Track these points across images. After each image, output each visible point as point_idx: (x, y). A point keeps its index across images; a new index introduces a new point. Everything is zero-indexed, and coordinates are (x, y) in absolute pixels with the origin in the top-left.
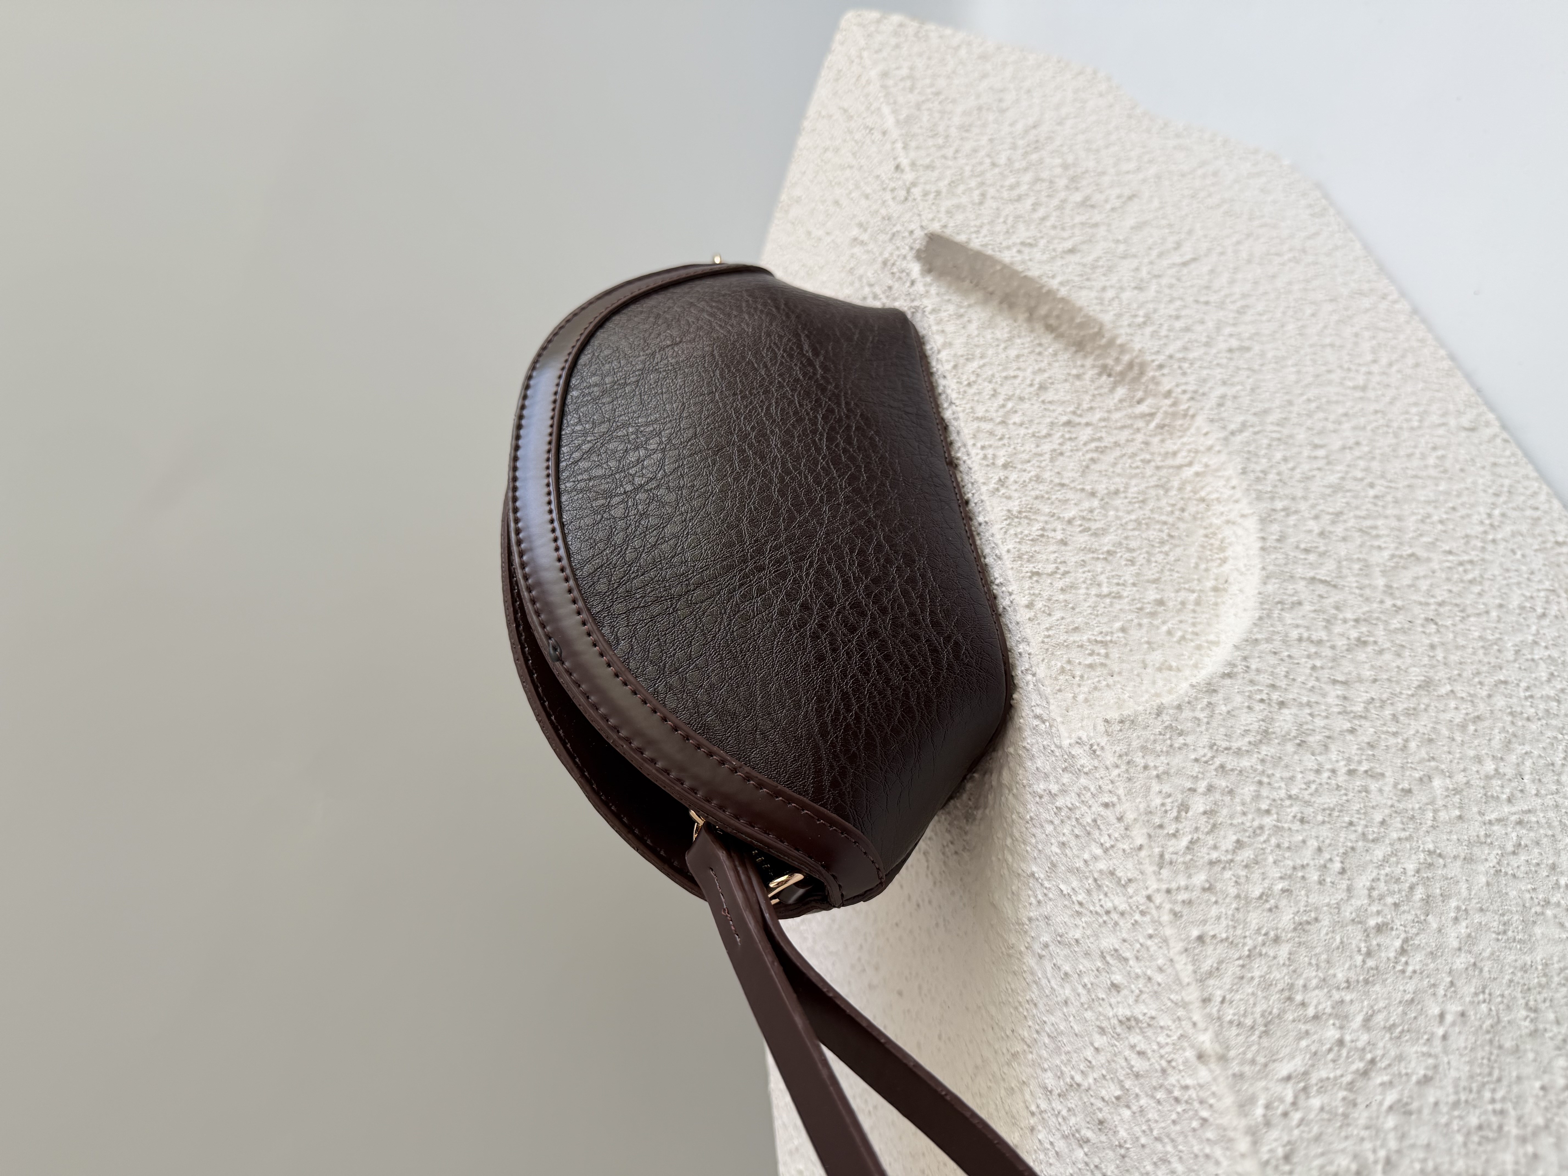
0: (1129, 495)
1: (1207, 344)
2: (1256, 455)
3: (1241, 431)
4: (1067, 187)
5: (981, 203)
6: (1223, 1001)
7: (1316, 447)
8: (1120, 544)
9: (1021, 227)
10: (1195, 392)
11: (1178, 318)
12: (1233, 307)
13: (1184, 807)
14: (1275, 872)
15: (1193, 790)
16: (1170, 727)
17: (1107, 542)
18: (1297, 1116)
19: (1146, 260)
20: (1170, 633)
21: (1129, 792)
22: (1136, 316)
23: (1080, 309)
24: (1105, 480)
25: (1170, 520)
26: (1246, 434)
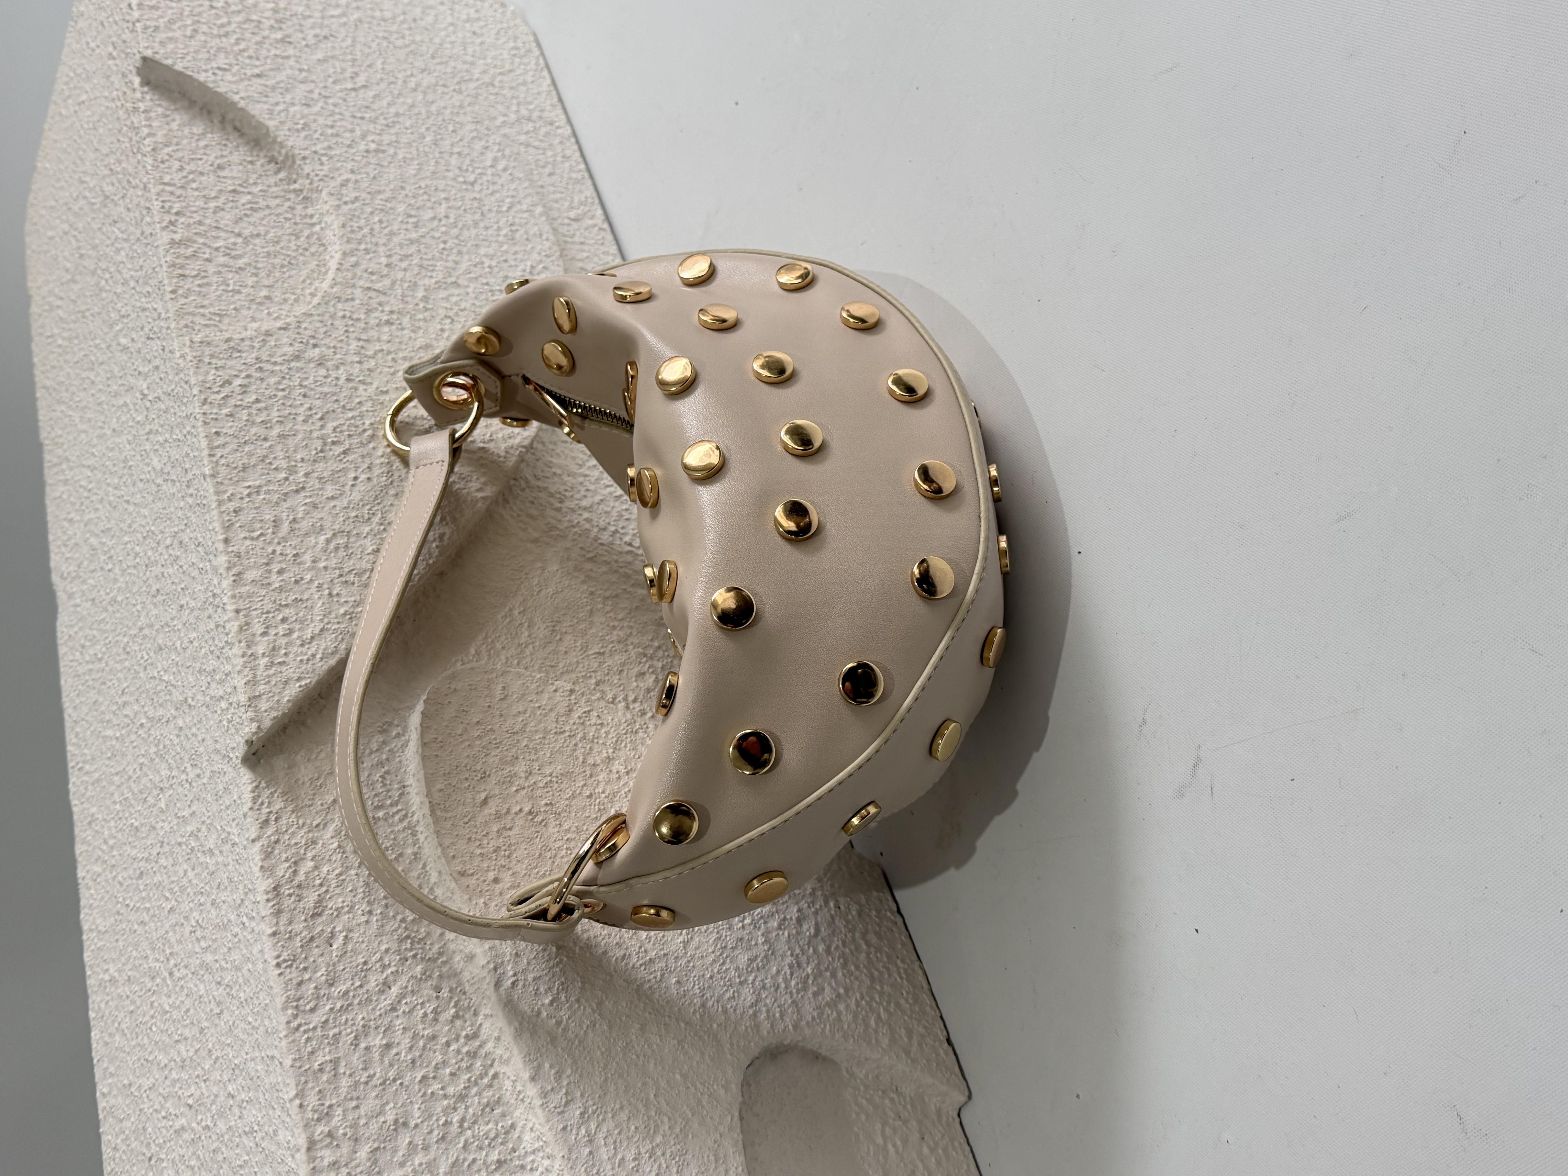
0: (268, 237)
1: (349, 146)
2: (359, 217)
3: (353, 203)
4: (272, 27)
5: (192, 37)
6: (222, 456)
7: (411, 216)
8: (250, 264)
9: (222, 55)
10: (326, 176)
11: (332, 127)
12: (384, 122)
13: (229, 382)
14: (277, 414)
15: (236, 376)
16: (233, 348)
17: (241, 262)
18: (247, 500)
19: (322, 85)
20: (269, 314)
21: (195, 373)
22: (297, 124)
23: (253, 116)
24: (251, 228)
25: (294, 254)
26: (357, 204)
